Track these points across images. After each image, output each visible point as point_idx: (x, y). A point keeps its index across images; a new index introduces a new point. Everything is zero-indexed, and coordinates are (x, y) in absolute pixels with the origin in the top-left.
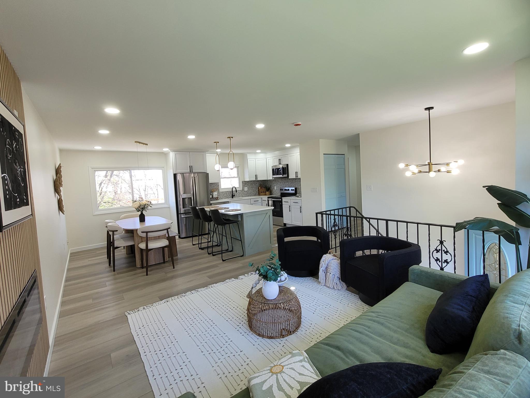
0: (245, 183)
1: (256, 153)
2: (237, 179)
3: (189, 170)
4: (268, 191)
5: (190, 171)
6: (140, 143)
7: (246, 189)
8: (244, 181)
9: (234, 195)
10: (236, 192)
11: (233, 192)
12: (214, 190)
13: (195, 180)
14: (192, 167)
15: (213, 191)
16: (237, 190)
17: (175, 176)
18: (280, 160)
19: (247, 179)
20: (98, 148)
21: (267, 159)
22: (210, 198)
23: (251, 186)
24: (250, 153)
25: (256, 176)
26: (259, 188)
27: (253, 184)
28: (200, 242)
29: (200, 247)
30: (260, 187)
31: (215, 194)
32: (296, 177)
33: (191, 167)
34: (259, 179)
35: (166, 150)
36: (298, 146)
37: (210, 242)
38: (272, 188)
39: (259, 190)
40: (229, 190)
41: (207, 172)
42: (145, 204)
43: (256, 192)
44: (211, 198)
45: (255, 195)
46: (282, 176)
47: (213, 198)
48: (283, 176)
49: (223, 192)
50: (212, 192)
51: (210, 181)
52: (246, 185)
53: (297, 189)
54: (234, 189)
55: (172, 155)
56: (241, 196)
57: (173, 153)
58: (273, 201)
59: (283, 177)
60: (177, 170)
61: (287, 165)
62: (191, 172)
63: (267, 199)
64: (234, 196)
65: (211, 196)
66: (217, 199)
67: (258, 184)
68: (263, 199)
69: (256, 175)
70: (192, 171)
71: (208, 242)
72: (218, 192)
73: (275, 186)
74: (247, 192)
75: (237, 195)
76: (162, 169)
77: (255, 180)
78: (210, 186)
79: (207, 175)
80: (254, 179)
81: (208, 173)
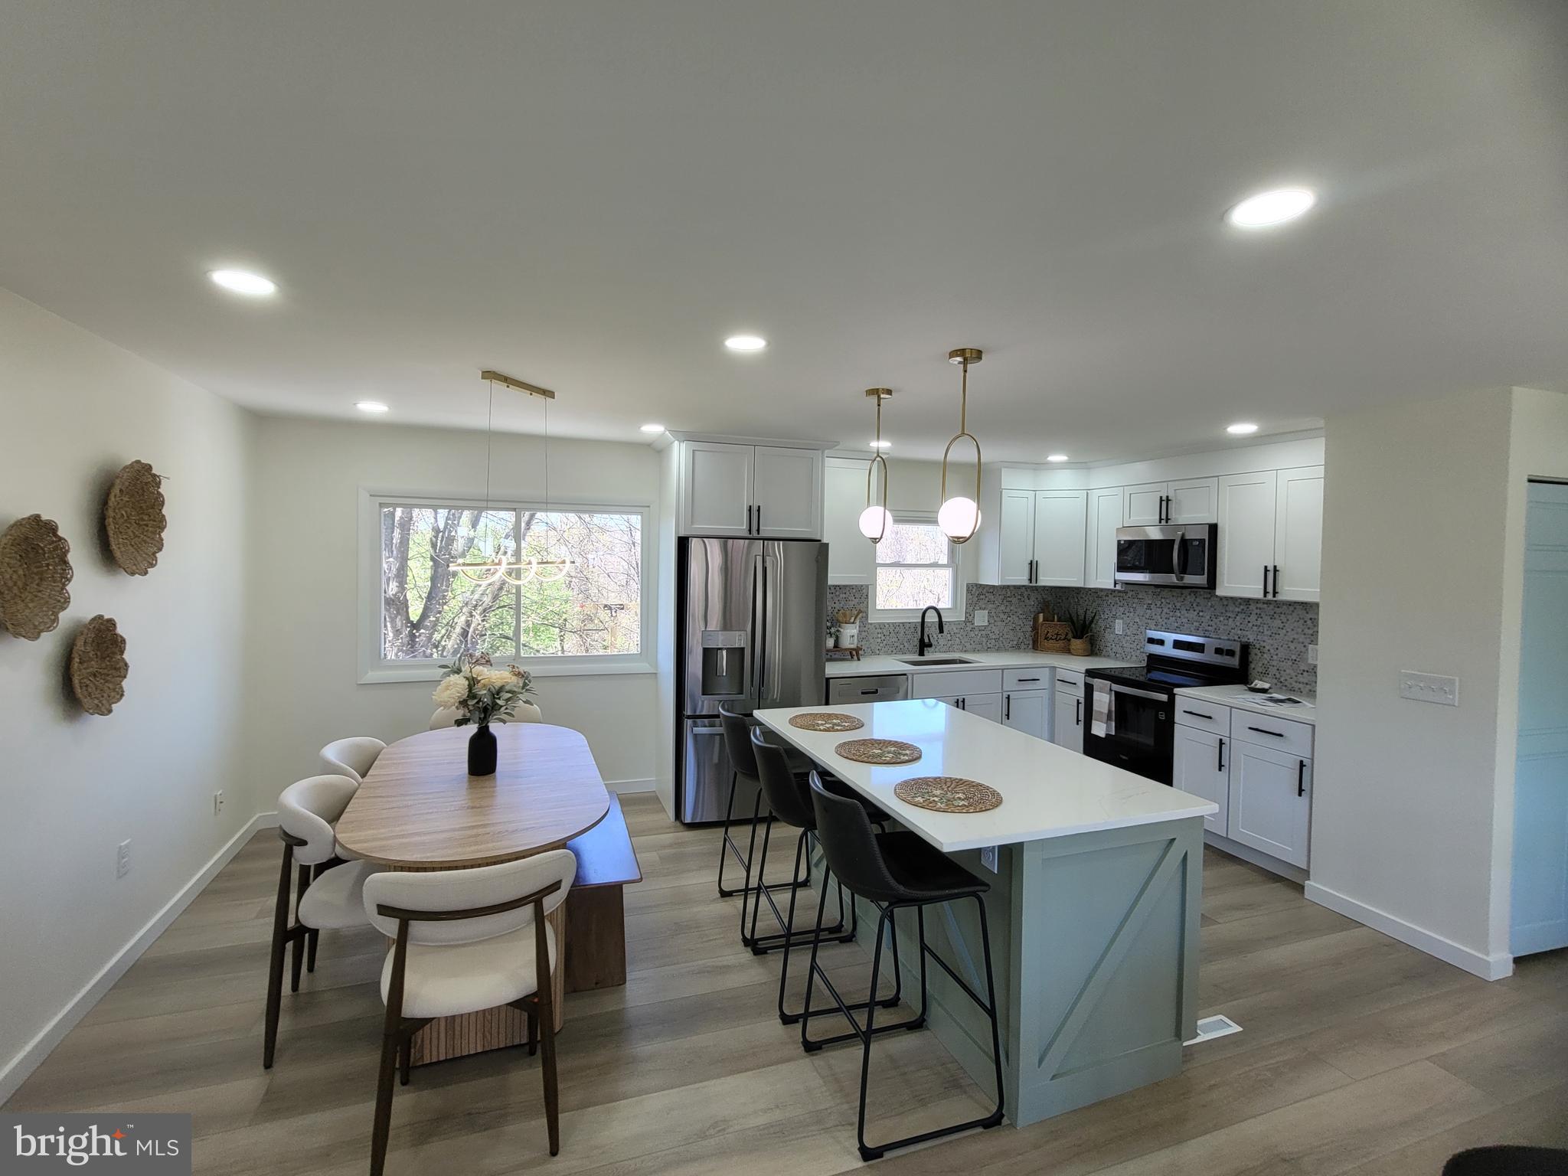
0: (978, 594)
1: (1040, 466)
2: (946, 575)
3: (745, 526)
4: (1081, 637)
5: (750, 530)
6: (507, 380)
7: (981, 618)
8: (976, 585)
9: (926, 640)
10: (941, 630)
11: (926, 630)
12: (845, 615)
13: (765, 570)
14: (759, 510)
15: (840, 619)
16: (943, 620)
17: (683, 544)
18: (1168, 500)
19: (991, 577)
20: (373, 408)
21: (1094, 495)
22: (824, 652)
23: (1003, 608)
24: (1014, 465)
25: (1033, 567)
26: (1036, 619)
27: (1014, 600)
28: (754, 882)
29: (748, 936)
30: (1041, 615)
31: (850, 634)
32: (1266, 593)
33: (754, 514)
34: (1046, 579)
35: (653, 430)
36: (1322, 428)
37: (805, 884)
38: (1102, 624)
39: (1035, 628)
40: (908, 617)
41: (822, 535)
42: (498, 685)
43: (1020, 634)
44: (828, 651)
45: (1017, 648)
46: (1175, 580)
47: (840, 653)
48: (1182, 579)
49: (881, 626)
50: (836, 623)
51: (834, 577)
52: (981, 603)
53: (1253, 651)
54: (932, 618)
55: (679, 454)
56: (956, 647)
57: (683, 445)
58: (1119, 696)
59: (1180, 583)
60: (692, 523)
61: (1213, 529)
62: (755, 534)
63: (1081, 679)
64: (930, 645)
65: (830, 643)
66: (855, 654)
67: (1032, 602)
68: (1062, 674)
69: (1031, 563)
70: (758, 530)
71: (796, 885)
72: (864, 623)
73: (1115, 617)
74: (983, 632)
75: (942, 642)
76: (641, 513)
77: (1026, 583)
78: (829, 596)
79: (820, 550)
80: (1022, 579)
81: (828, 544)
